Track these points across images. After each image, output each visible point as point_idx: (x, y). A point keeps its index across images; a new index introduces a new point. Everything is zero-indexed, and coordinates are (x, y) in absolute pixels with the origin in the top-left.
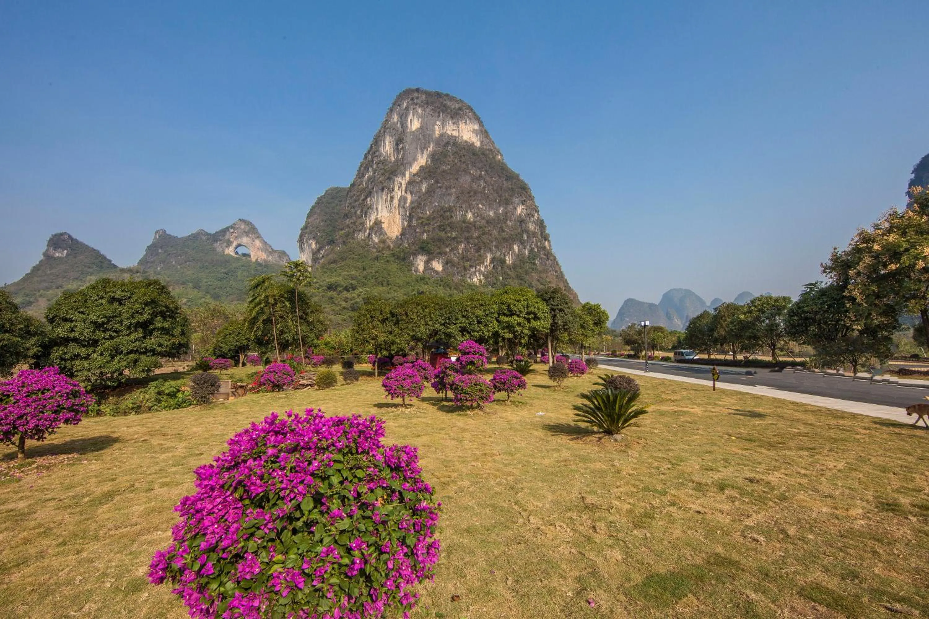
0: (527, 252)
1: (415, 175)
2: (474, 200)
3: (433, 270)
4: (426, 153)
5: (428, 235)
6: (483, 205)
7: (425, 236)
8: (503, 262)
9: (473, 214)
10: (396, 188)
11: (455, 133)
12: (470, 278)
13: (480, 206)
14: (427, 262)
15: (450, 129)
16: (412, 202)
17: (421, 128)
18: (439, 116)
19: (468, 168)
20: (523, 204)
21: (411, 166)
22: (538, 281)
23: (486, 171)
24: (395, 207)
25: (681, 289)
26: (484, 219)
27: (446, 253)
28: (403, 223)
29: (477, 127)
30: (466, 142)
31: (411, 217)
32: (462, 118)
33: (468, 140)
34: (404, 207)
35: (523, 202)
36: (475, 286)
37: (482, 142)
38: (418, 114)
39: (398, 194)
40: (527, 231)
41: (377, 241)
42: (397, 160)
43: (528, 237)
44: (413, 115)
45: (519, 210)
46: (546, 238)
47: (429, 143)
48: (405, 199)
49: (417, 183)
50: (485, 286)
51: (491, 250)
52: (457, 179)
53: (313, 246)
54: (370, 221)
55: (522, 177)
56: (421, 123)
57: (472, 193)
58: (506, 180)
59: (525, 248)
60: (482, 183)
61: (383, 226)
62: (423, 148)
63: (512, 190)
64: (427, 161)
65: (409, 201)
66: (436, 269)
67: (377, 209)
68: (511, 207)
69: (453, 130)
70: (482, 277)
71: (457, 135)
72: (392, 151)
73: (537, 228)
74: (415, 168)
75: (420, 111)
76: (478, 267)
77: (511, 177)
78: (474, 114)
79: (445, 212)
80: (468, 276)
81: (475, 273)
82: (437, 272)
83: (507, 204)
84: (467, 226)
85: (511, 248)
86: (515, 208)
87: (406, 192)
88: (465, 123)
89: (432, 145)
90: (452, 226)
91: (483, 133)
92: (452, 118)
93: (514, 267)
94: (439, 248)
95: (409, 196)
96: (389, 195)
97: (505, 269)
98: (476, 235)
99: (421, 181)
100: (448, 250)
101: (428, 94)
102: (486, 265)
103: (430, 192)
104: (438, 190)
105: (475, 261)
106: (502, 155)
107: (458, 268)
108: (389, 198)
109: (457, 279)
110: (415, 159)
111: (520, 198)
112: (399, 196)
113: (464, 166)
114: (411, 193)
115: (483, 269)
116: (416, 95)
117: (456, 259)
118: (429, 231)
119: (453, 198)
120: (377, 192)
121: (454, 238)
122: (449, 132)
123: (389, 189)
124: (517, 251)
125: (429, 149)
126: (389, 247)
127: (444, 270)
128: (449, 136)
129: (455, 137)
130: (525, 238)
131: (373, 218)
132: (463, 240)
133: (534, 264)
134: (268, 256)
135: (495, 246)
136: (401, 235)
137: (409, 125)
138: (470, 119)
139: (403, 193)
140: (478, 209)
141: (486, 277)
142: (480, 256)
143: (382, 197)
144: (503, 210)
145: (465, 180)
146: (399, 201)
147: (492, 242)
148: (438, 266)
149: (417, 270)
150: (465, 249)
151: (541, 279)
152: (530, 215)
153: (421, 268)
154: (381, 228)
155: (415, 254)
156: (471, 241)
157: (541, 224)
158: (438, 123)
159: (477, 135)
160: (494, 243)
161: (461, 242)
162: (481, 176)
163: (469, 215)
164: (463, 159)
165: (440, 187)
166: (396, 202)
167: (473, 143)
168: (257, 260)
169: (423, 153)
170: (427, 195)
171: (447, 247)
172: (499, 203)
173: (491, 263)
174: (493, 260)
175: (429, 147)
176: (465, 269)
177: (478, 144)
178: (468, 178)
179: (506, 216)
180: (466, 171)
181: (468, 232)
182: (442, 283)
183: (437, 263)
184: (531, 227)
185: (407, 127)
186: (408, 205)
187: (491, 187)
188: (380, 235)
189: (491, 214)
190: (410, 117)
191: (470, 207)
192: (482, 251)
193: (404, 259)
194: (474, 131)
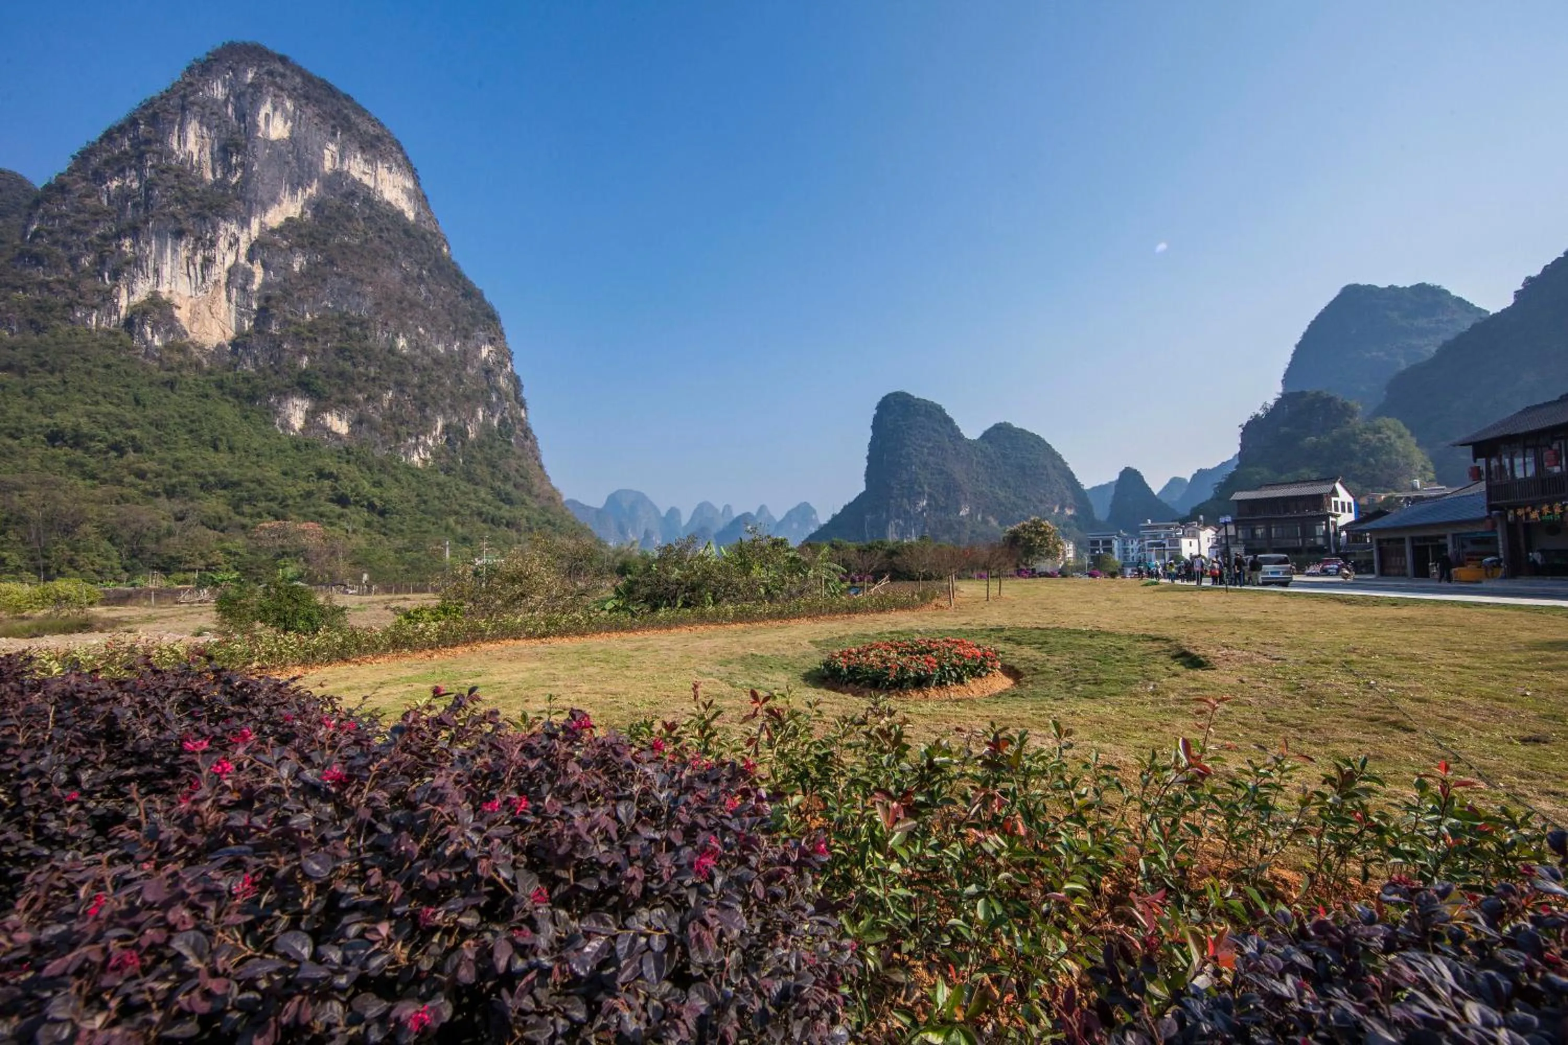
0: (495, 423)
1: (273, 231)
2: (411, 318)
3: (328, 431)
4: (301, 196)
5: (311, 361)
6: (427, 330)
7: (305, 362)
8: (464, 433)
9: (409, 342)
10: (223, 244)
11: (368, 181)
12: (406, 454)
13: (421, 330)
14: (312, 416)
15: (357, 168)
16: (265, 285)
17: (292, 140)
18: (335, 134)
19: (396, 255)
20: (491, 344)
21: (265, 210)
22: (517, 471)
23: (429, 271)
24: (216, 283)
25: (631, 491)
26: (428, 354)
27: (356, 404)
28: (240, 324)
29: (409, 184)
30: (389, 203)
31: (263, 315)
32: (383, 158)
33: (393, 203)
34: (243, 289)
35: (491, 341)
36: (417, 469)
37: (418, 215)
38: (284, 110)
39: (225, 258)
40: (498, 390)
41: (157, 342)
42: (221, 184)
43: (499, 398)
44: (273, 108)
45: (484, 352)
46: (522, 405)
47: (310, 178)
48: (248, 273)
49: (281, 249)
50: (433, 470)
51: (443, 411)
52: (375, 270)
54: (131, 292)
55: (488, 297)
56: (291, 132)
57: (405, 304)
58: (463, 295)
59: (493, 416)
60: (423, 288)
61: (177, 313)
62: (296, 185)
63: (473, 315)
64: (303, 213)
65: (257, 280)
66: (334, 429)
67: (157, 271)
68: (471, 345)
69: (365, 173)
70: (428, 456)
71: (372, 185)
72: (207, 157)
73: (511, 386)
74: (275, 217)
75: (289, 105)
76: (422, 438)
77: (470, 293)
78: (406, 158)
79: (349, 324)
80: (402, 450)
81: (416, 447)
82: (338, 437)
83: (466, 337)
84: (401, 364)
85: (474, 414)
86: (479, 348)
87: (251, 260)
88: (390, 169)
89: (315, 185)
90: (368, 354)
91: (420, 197)
92: (363, 150)
93: (481, 445)
94: (342, 391)
95: (259, 274)
96: (200, 252)
97: (468, 446)
98: (416, 380)
99: (290, 249)
100: (360, 397)
101: (308, 78)
102: (434, 438)
103: (311, 275)
104: (335, 279)
105: (416, 426)
106: (449, 249)
107: (382, 435)
108: (199, 259)
109: (381, 453)
110: (274, 199)
111: (487, 332)
112: (229, 263)
113: (388, 249)
114: (265, 266)
115: (430, 442)
116: (279, 67)
117: (377, 417)
118: (314, 354)
119: (368, 303)
120: (160, 235)
121: (374, 379)
122: (356, 174)
123: (198, 239)
124: (481, 418)
125: (309, 190)
126: (198, 364)
127: (352, 433)
128: (354, 180)
129: (368, 188)
130: (494, 399)
131: (143, 290)
132: (392, 385)
133: (510, 443)
135: (451, 406)
136: (234, 344)
137: (262, 124)
138: (399, 166)
139: (242, 260)
140: (418, 334)
141: (435, 455)
142: (425, 417)
143: (175, 250)
144: (460, 347)
145: (391, 276)
146: (230, 273)
147: (445, 398)
148: (339, 425)
149: (286, 425)
150: (395, 401)
151: (521, 469)
152: (501, 364)
153: (297, 421)
154: (172, 317)
155: (284, 394)
156: (408, 390)
157: (516, 381)
158: (332, 147)
159: (410, 199)
160: (448, 401)
161: (389, 388)
162: (420, 276)
163: (402, 343)
164: (385, 235)
165: (339, 275)
166: (219, 272)
167: (401, 213)
169: (294, 193)
170: (305, 282)
171: (360, 391)
172: (454, 332)
173: (442, 433)
174: (447, 428)
175: (309, 186)
176: (398, 436)
177: (411, 216)
178: (396, 275)
179: (465, 358)
180: (392, 261)
181: (402, 372)
182: (352, 458)
183: (335, 418)
184: (503, 382)
185: (257, 126)
186: (255, 287)
187: (438, 302)
188: (168, 332)
189: (441, 348)
190: (266, 109)
191: (402, 328)
192: (428, 411)
193: (252, 398)
194: (405, 190)
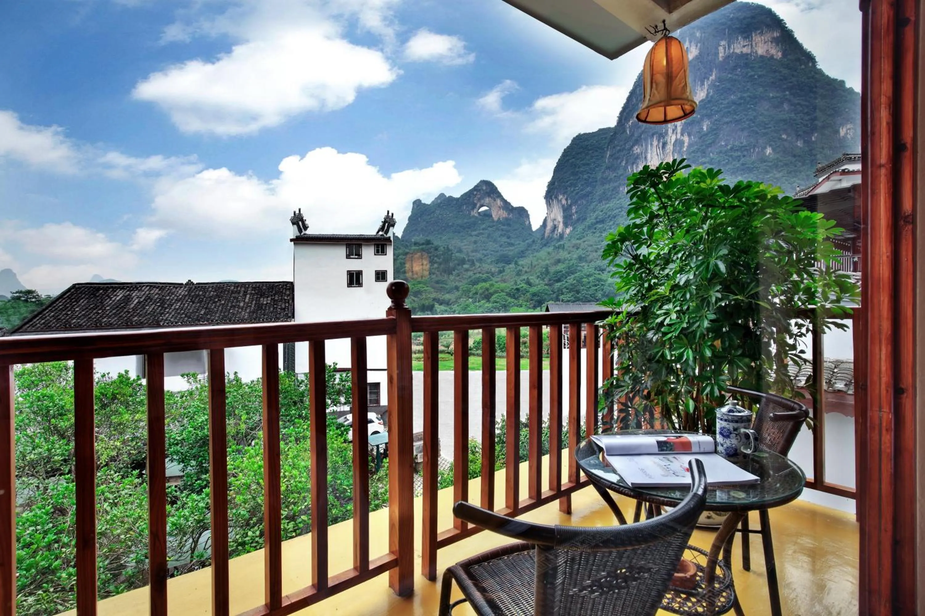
2: (775, 131)
4: (707, 84)
6: (788, 135)
9: (775, 148)
10: (669, 134)
11: (747, 50)
13: (784, 136)
15: (740, 47)
16: (690, 145)
17: (700, 54)
18: (724, 34)
19: (766, 91)
20: (849, 123)
23: (791, 89)
24: (669, 153)
26: (789, 152)
30: (762, 57)
33: (765, 54)
34: (680, 152)
35: (849, 120)
37: (784, 52)
38: (696, 38)
39: (672, 138)
44: (690, 42)
45: (843, 132)
47: (711, 71)
48: (682, 143)
49: (697, 122)
53: (564, 202)
56: (700, 49)
57: (772, 122)
60: (785, 106)
62: (703, 79)
64: (709, 93)
65: (686, 144)
67: (645, 158)
69: (744, 46)
71: (749, 52)
79: (734, 151)
83: (822, 127)
84: (768, 166)
86: (838, 131)
87: (682, 134)
88: (761, 33)
89: (714, 72)
90: (745, 167)
91: (787, 39)
92: (742, 32)
95: (686, 139)
96: (661, 141)
99: (701, 119)
104: (726, 126)
108: (661, 144)
111: (846, 115)
112: (673, 141)
113: (760, 90)
114: (689, 135)
119: (746, 132)
120: (645, 139)
122: (738, 51)
123: (660, 135)
125: (711, 78)
128: (737, 56)
129: (747, 54)
134: (509, 214)
138: (767, 27)
139: (679, 137)
140: (781, 140)
143: (652, 145)
144: (817, 137)
145: (762, 108)
146: (674, 145)
158: (723, 43)
159: (777, 45)
163: (769, 151)
164: (759, 81)
165: (728, 123)
166: (669, 146)
167: (772, 56)
168: (499, 219)
169: (703, 84)
170: (709, 136)
172: (812, 127)
175: (711, 75)
177: (779, 56)
179: (822, 144)
186: (685, 149)
189: (799, 144)
190: (687, 44)
191: (769, 141)
194: (773, 41)
